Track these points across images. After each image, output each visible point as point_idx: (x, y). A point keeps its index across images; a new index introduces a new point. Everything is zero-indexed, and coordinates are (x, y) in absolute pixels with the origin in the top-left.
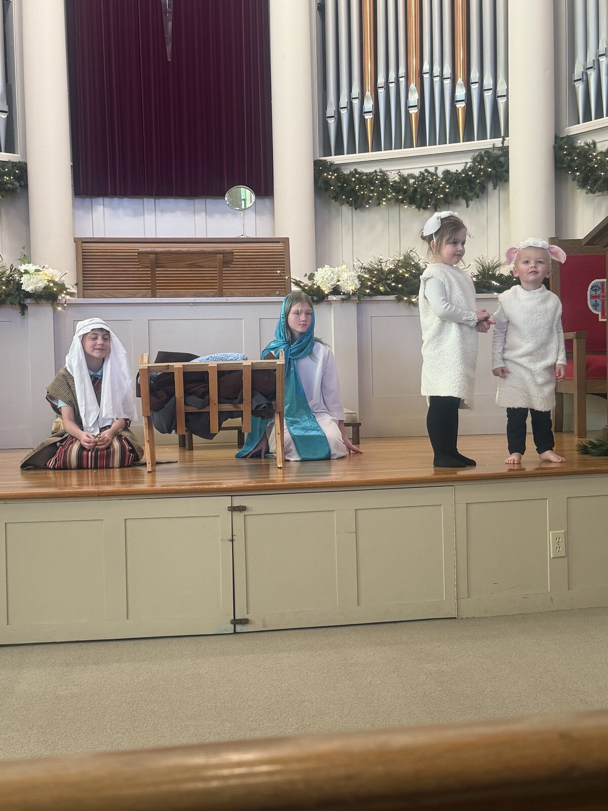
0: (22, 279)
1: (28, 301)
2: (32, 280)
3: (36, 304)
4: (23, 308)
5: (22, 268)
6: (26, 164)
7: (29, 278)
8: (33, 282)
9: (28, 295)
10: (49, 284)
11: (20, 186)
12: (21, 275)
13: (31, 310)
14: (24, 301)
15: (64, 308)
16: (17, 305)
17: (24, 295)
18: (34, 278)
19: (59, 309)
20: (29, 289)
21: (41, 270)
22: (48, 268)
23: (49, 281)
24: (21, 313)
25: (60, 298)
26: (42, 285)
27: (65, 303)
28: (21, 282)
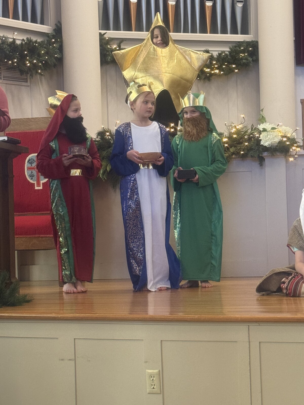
0: (261, 136)
1: (265, 154)
2: (269, 136)
3: (272, 156)
4: (261, 160)
5: (261, 127)
6: (257, 42)
7: (266, 135)
8: (269, 138)
9: (266, 149)
10: (282, 139)
11: (253, 60)
12: (260, 132)
13: (267, 161)
14: (262, 154)
15: (295, 159)
16: (257, 158)
17: (262, 149)
18: (270, 135)
19: (291, 159)
20: (266, 144)
21: (276, 127)
22: (281, 126)
23: (283, 137)
24: (259, 164)
25: (291, 150)
26: (277, 140)
27: (296, 155)
28: (260, 139)
